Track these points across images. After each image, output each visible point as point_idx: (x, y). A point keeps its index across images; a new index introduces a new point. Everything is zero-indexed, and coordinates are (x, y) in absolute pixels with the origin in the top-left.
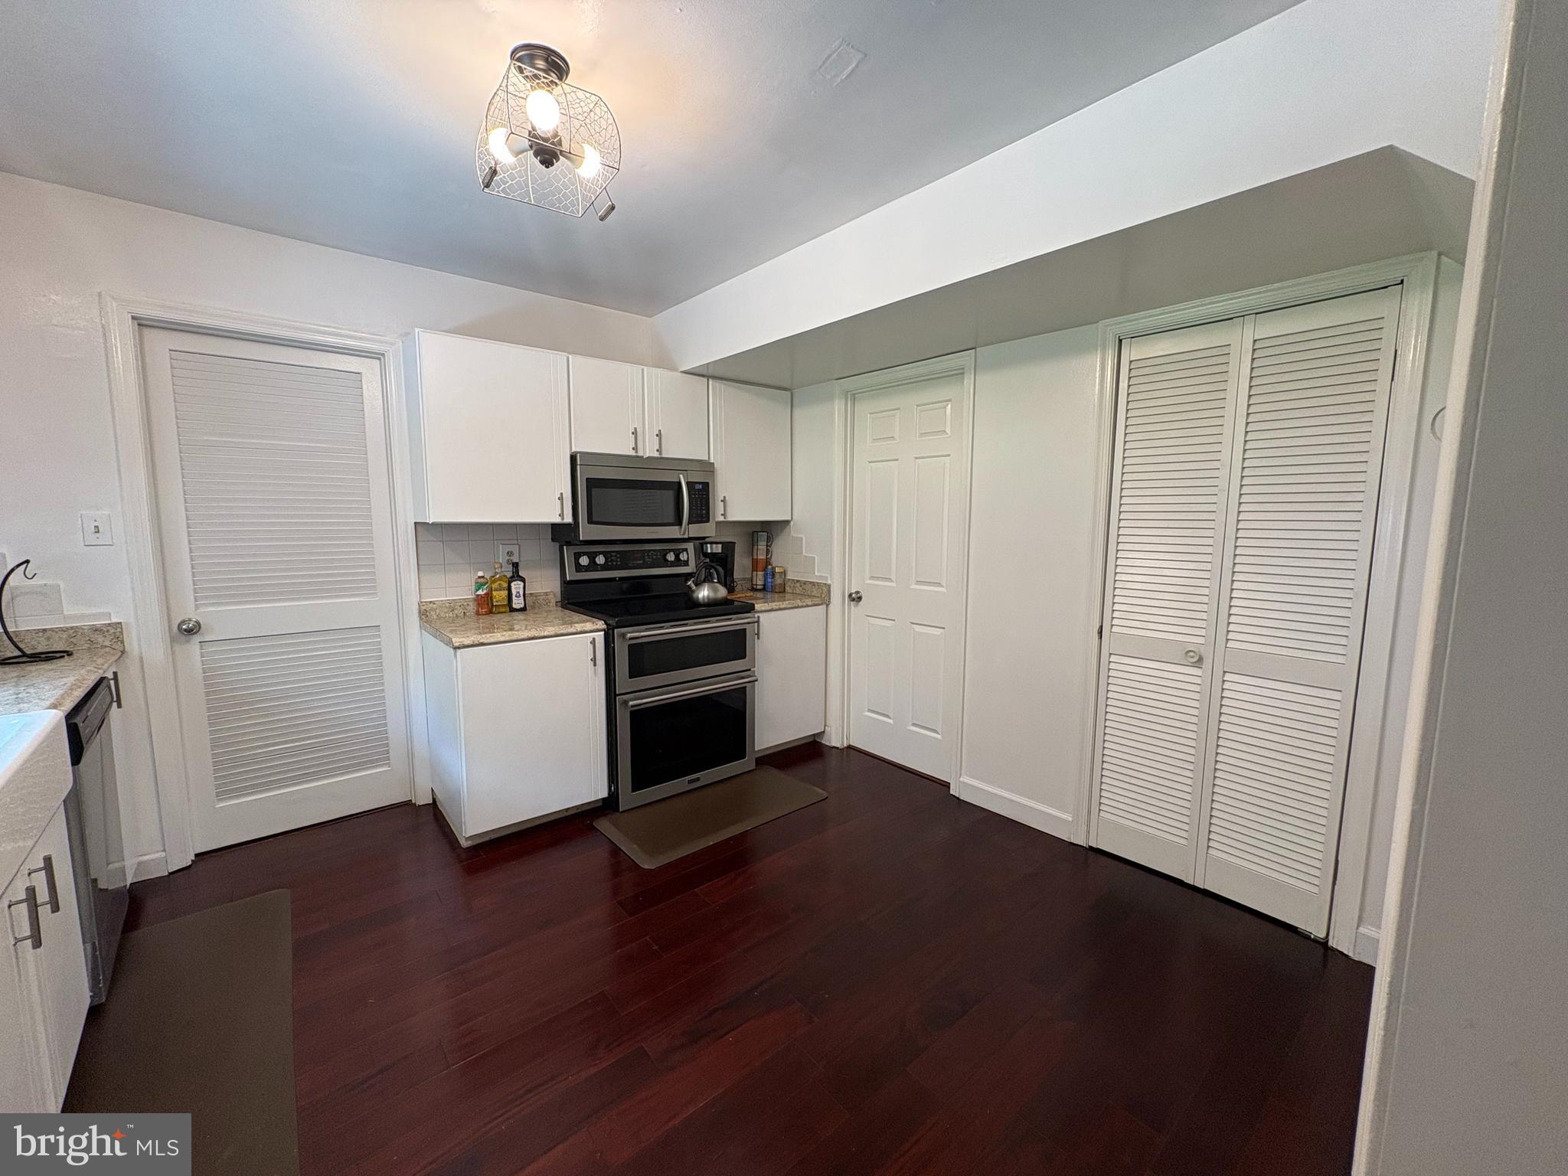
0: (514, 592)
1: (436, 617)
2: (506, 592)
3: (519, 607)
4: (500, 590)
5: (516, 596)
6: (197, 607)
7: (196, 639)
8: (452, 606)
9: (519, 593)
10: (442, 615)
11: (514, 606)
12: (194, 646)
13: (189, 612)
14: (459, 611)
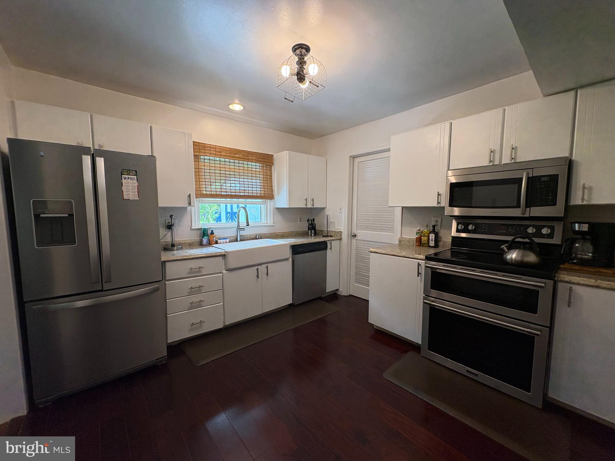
0: (430, 238)
1: (403, 244)
2: (427, 238)
3: (432, 246)
4: (424, 237)
5: (431, 240)
6: (356, 230)
7: (355, 238)
8: (409, 241)
9: (432, 239)
10: (405, 243)
11: (430, 245)
12: (354, 241)
13: (354, 231)
14: (412, 243)
